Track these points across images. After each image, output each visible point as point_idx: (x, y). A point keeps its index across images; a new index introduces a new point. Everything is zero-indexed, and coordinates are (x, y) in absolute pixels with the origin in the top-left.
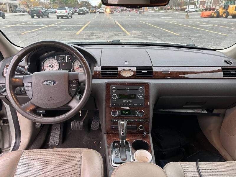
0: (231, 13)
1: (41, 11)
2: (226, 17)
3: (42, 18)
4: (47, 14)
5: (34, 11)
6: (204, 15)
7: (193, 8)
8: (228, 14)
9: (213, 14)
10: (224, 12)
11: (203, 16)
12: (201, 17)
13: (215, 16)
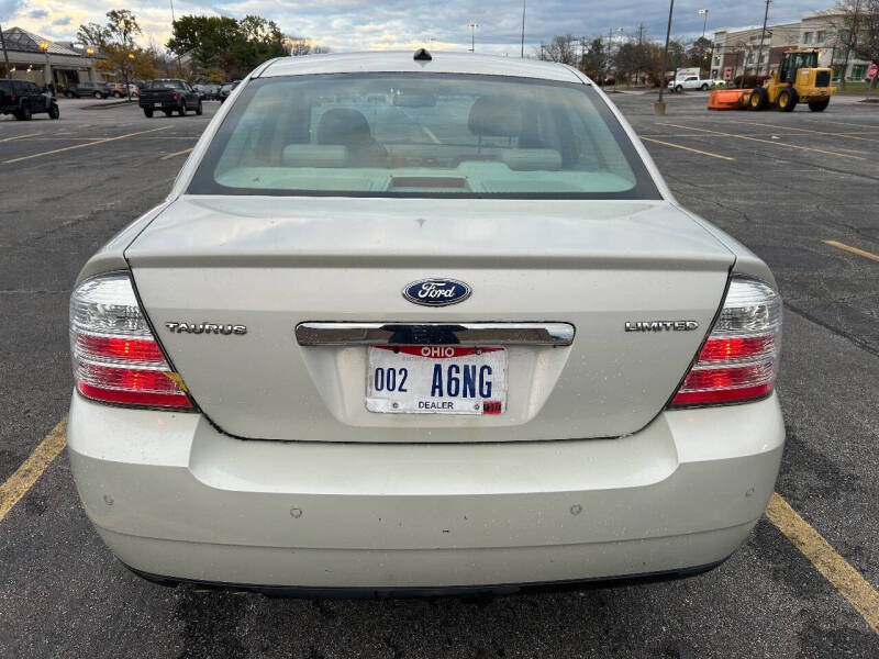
0: (804, 94)
1: (179, 94)
2: (789, 108)
3: (182, 115)
4: (196, 103)
5: (156, 94)
6: (721, 103)
7: (696, 79)
8: (794, 99)
9: (747, 98)
10: (783, 93)
11: (716, 106)
12: (710, 108)
13: (754, 104)
